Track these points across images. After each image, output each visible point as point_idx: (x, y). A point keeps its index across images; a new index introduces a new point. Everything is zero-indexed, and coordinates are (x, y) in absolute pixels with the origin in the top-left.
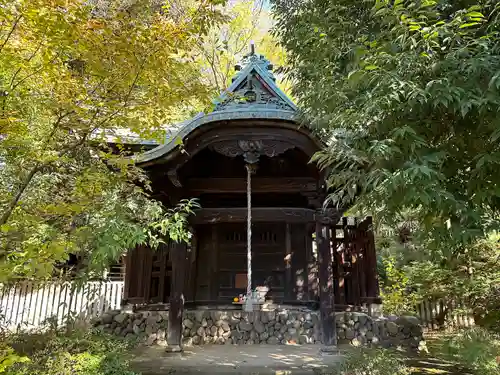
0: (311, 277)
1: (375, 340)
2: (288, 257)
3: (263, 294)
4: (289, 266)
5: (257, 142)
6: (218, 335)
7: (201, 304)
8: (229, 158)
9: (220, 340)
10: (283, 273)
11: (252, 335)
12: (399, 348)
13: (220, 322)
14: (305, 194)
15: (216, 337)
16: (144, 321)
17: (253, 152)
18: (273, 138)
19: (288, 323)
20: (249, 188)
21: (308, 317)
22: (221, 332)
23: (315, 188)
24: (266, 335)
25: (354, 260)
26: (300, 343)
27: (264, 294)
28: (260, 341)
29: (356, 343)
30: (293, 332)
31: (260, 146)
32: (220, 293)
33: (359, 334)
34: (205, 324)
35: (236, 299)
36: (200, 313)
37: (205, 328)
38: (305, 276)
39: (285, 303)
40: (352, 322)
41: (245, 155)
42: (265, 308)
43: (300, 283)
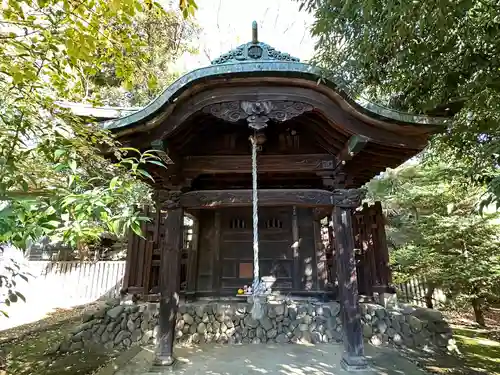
0: (321, 266)
1: (397, 338)
2: (296, 245)
3: (269, 285)
4: (296, 255)
5: (265, 104)
6: (221, 332)
7: (203, 295)
8: (229, 123)
9: (223, 338)
10: (291, 261)
11: (258, 332)
12: (426, 349)
13: (223, 318)
14: (321, 173)
15: (218, 335)
16: (139, 316)
17: (259, 116)
18: (284, 98)
19: (298, 318)
20: (254, 165)
21: (320, 311)
22: (224, 329)
23: (331, 167)
24: (274, 332)
25: (366, 247)
26: (312, 342)
27: (271, 284)
28: (268, 339)
29: (376, 341)
30: (303, 328)
31: (267, 107)
32: (223, 283)
33: (378, 332)
34: (206, 319)
35: (240, 291)
36: (200, 307)
37: (206, 324)
38: (314, 265)
39: (293, 295)
40: (368, 317)
41: (249, 120)
42: (272, 301)
43: (309, 272)
